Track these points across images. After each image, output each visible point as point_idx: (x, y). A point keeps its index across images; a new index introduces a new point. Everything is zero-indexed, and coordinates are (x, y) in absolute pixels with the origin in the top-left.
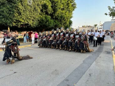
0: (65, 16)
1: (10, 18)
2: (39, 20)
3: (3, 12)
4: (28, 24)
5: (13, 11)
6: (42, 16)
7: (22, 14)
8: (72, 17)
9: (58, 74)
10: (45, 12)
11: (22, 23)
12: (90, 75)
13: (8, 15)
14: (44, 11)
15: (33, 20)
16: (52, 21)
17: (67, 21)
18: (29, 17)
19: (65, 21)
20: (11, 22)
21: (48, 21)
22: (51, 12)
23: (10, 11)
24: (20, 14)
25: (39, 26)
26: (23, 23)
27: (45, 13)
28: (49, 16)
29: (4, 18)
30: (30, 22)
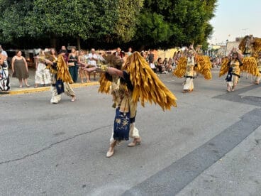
0: (198, 13)
1: (84, 22)
2: (137, 26)
3: (72, 9)
4: (116, 35)
5: (90, 8)
6: (144, 17)
7: (106, 12)
8: (214, 16)
9: (192, 134)
10: (152, 5)
11: (105, 33)
12: (257, 142)
13: (80, 16)
14: (150, 4)
15: (126, 26)
16: (167, 26)
17: (201, 25)
18: (120, 20)
19: (196, 25)
20: (85, 31)
21: (156, 27)
22: (166, 5)
23: (84, 6)
24: (102, 13)
25: (137, 38)
26: (107, 31)
27: (150, 10)
28: (160, 15)
29: (73, 21)
30: (121, 31)
